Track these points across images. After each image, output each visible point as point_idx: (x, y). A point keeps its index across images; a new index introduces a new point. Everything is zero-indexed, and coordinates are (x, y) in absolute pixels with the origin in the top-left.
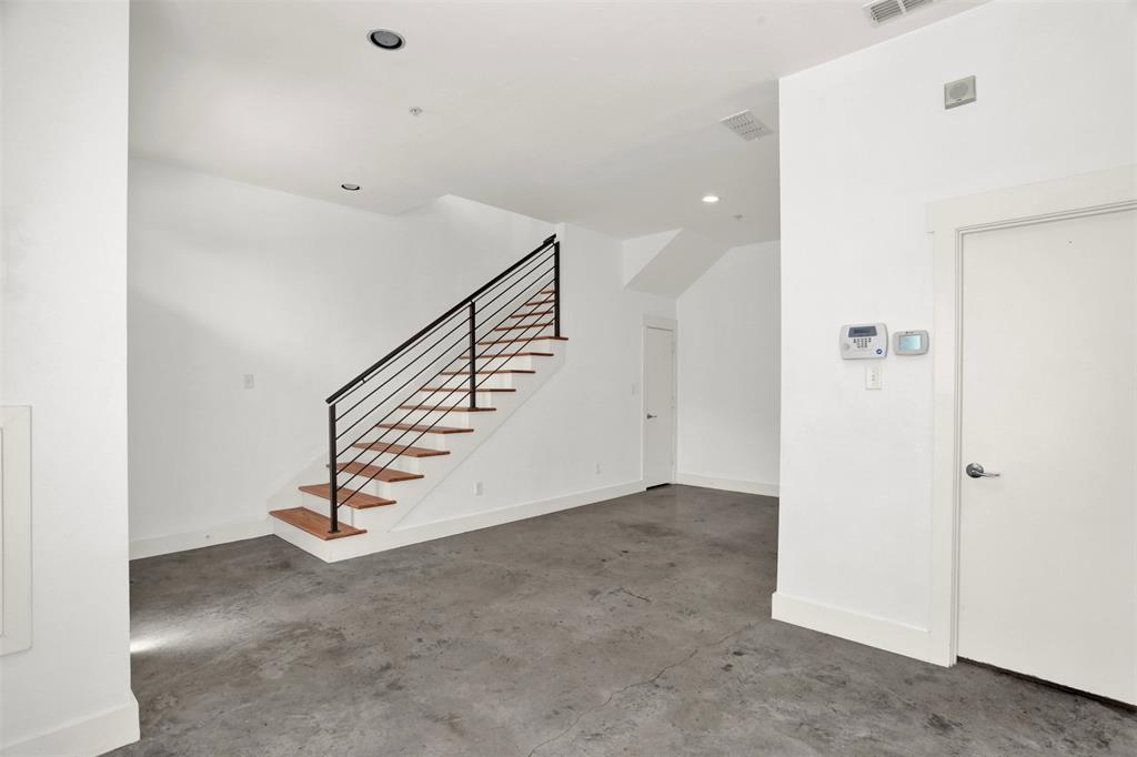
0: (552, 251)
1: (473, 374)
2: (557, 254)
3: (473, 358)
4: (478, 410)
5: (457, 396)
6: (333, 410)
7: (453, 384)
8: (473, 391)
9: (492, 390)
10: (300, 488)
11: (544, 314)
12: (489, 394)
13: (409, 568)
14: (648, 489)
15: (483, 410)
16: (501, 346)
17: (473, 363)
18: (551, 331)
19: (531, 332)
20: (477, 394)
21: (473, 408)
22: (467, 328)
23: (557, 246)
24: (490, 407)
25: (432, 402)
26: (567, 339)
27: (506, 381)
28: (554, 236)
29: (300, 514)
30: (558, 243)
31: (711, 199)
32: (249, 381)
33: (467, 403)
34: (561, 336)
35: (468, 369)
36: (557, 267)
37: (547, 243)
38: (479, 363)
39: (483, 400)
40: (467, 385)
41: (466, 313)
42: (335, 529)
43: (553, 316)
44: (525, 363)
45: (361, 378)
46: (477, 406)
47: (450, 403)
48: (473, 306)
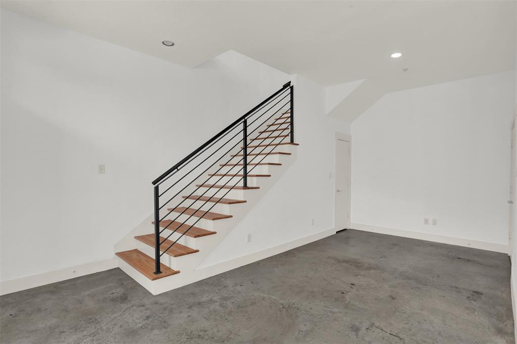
0: (289, 91)
1: (246, 165)
2: (292, 93)
3: (246, 155)
4: (249, 188)
5: (236, 179)
6: (157, 189)
7: (234, 172)
8: (245, 176)
9: (257, 176)
10: (135, 237)
11: (284, 130)
12: (255, 178)
13: (211, 301)
14: (337, 232)
15: (252, 188)
16: (261, 149)
17: (245, 159)
18: (288, 139)
19: (278, 141)
20: (248, 178)
21: (245, 187)
22: (241, 136)
23: (292, 88)
24: (255, 186)
25: (222, 183)
26: (298, 145)
27: (264, 170)
28: (290, 82)
29: (135, 255)
30: (293, 86)
31: (396, 55)
32: (102, 169)
33: (241, 184)
34: (294, 142)
35: (242, 162)
36: (292, 101)
37: (285, 87)
38: (249, 158)
39: (251, 182)
40: (242, 173)
41: (241, 127)
42: (159, 270)
43: (289, 131)
44: (275, 159)
45: (176, 167)
46: (248, 185)
47: (231, 184)
48: (245, 122)
